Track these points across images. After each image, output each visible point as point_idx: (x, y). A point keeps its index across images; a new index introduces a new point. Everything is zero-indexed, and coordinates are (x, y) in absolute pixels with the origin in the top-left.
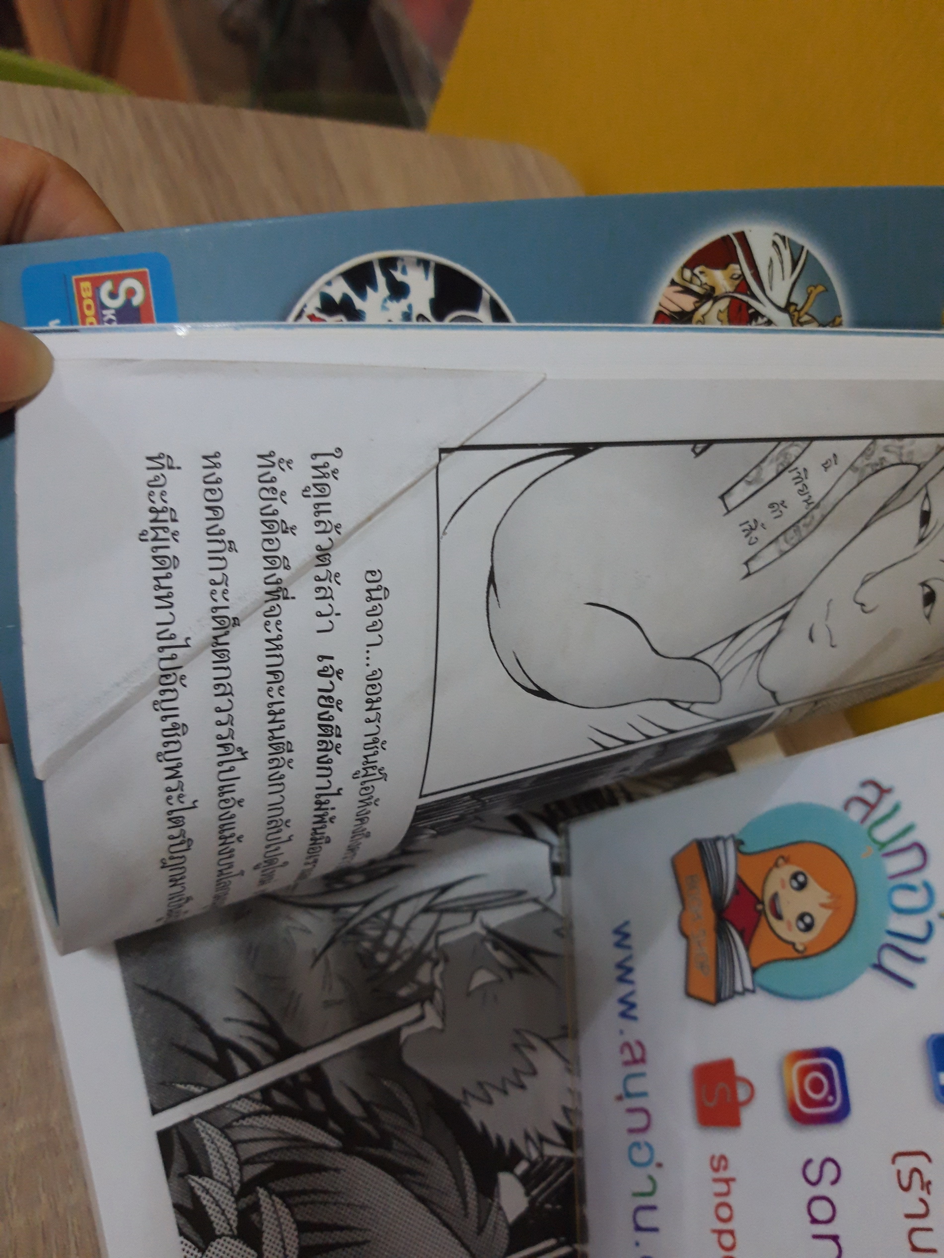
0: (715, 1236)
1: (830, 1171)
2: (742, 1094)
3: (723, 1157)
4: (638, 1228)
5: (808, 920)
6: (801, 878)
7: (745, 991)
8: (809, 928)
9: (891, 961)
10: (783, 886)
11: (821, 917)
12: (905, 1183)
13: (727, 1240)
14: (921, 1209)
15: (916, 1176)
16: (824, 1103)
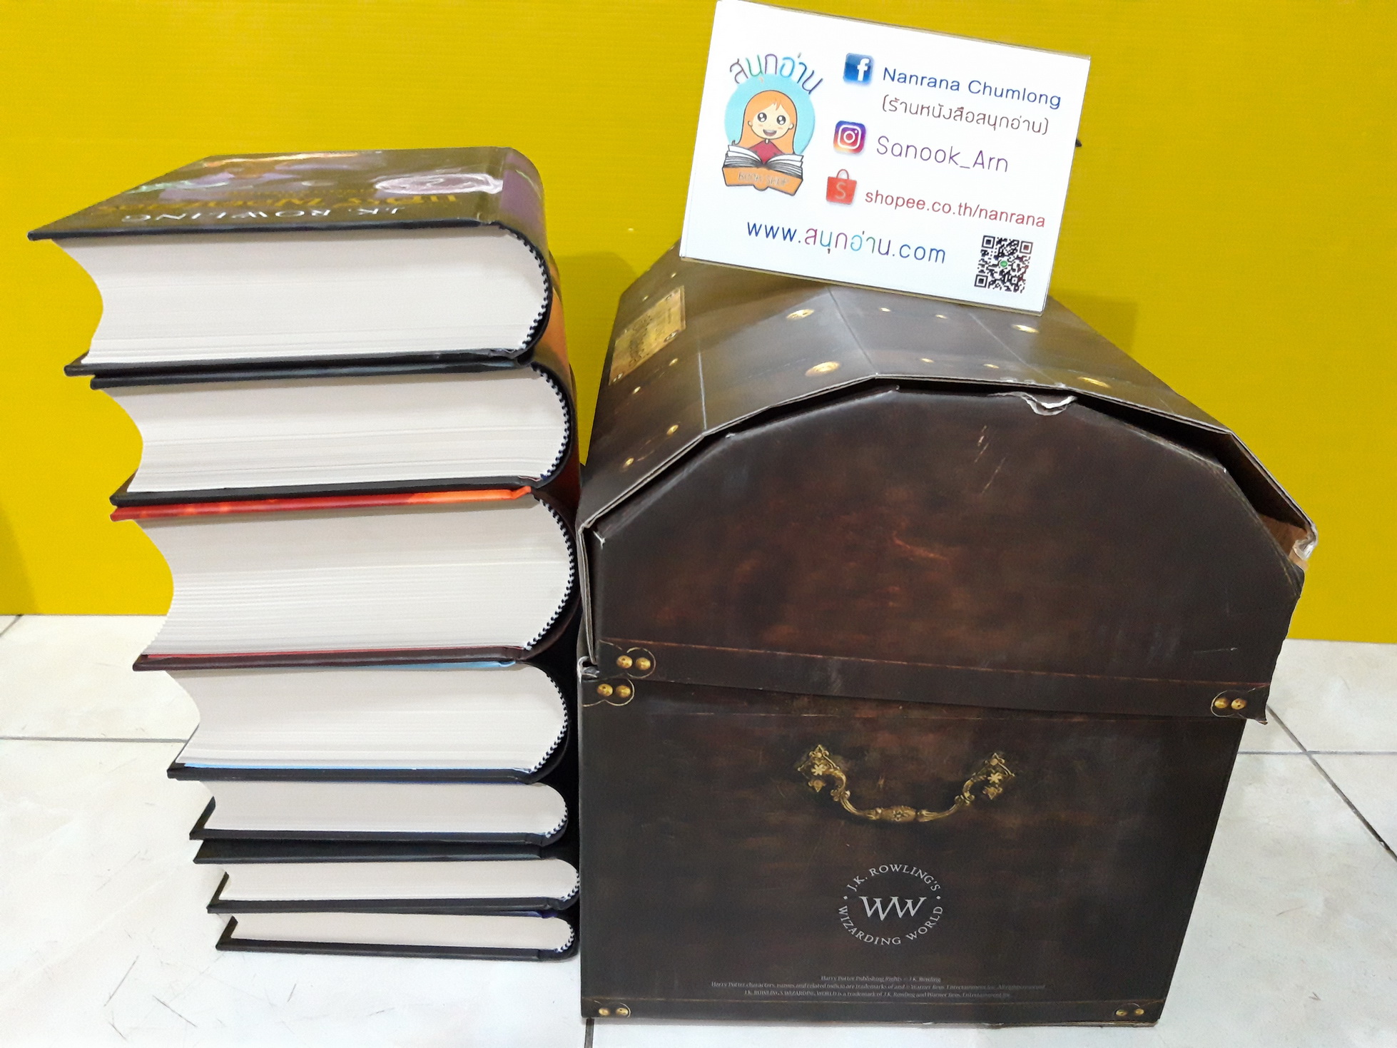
0: (898, 207)
1: (883, 141)
2: (843, 176)
3: (867, 195)
4: (887, 253)
5: (781, 118)
6: (761, 116)
7: (801, 161)
8: (784, 119)
9: (809, 85)
10: (761, 125)
11: (782, 111)
12: (894, 109)
13: (900, 202)
14: (904, 105)
15: (892, 103)
16: (857, 135)
